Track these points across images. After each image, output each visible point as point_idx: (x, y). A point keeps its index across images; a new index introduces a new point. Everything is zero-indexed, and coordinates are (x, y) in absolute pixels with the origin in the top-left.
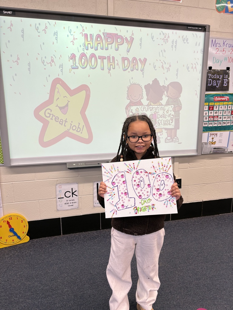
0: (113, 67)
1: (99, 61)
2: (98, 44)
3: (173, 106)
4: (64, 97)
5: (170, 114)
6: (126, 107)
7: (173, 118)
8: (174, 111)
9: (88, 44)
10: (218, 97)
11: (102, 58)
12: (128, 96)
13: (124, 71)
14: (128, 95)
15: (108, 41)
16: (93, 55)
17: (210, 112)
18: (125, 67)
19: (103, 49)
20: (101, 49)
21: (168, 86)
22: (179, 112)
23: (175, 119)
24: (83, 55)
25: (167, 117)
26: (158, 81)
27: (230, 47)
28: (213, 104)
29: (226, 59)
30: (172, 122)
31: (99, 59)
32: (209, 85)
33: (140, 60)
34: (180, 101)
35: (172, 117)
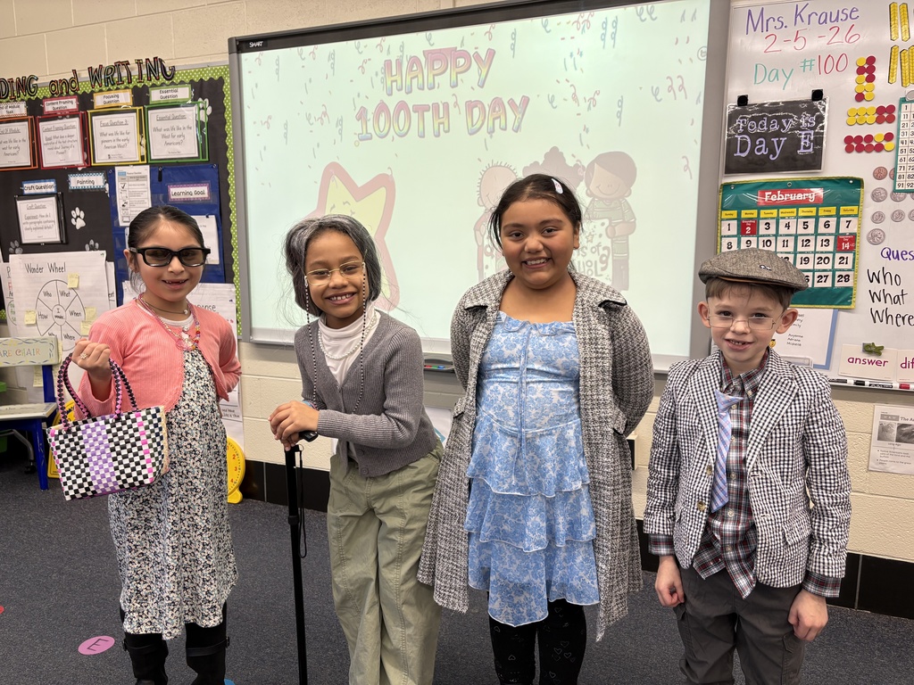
0: (446, 129)
1: (415, 116)
2: (412, 79)
3: (607, 222)
4: (344, 204)
5: (599, 245)
6: (477, 223)
7: (607, 257)
8: (609, 234)
9: (392, 82)
10: (775, 192)
11: (421, 109)
12: (481, 197)
13: (471, 134)
14: (480, 194)
15: (433, 69)
16: (402, 106)
17: (744, 239)
18: (473, 126)
19: (423, 89)
20: (420, 89)
21: (591, 165)
22: (627, 240)
23: (613, 260)
24: (382, 107)
25: (588, 251)
26: (562, 153)
27: (825, 21)
28: (755, 216)
29: (808, 63)
30: (603, 269)
31: (415, 112)
32: (738, 154)
33: (511, 103)
34: (630, 208)
35: (606, 252)
